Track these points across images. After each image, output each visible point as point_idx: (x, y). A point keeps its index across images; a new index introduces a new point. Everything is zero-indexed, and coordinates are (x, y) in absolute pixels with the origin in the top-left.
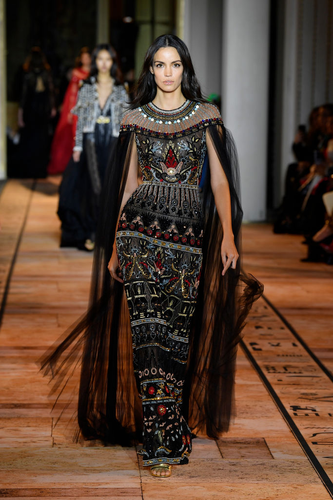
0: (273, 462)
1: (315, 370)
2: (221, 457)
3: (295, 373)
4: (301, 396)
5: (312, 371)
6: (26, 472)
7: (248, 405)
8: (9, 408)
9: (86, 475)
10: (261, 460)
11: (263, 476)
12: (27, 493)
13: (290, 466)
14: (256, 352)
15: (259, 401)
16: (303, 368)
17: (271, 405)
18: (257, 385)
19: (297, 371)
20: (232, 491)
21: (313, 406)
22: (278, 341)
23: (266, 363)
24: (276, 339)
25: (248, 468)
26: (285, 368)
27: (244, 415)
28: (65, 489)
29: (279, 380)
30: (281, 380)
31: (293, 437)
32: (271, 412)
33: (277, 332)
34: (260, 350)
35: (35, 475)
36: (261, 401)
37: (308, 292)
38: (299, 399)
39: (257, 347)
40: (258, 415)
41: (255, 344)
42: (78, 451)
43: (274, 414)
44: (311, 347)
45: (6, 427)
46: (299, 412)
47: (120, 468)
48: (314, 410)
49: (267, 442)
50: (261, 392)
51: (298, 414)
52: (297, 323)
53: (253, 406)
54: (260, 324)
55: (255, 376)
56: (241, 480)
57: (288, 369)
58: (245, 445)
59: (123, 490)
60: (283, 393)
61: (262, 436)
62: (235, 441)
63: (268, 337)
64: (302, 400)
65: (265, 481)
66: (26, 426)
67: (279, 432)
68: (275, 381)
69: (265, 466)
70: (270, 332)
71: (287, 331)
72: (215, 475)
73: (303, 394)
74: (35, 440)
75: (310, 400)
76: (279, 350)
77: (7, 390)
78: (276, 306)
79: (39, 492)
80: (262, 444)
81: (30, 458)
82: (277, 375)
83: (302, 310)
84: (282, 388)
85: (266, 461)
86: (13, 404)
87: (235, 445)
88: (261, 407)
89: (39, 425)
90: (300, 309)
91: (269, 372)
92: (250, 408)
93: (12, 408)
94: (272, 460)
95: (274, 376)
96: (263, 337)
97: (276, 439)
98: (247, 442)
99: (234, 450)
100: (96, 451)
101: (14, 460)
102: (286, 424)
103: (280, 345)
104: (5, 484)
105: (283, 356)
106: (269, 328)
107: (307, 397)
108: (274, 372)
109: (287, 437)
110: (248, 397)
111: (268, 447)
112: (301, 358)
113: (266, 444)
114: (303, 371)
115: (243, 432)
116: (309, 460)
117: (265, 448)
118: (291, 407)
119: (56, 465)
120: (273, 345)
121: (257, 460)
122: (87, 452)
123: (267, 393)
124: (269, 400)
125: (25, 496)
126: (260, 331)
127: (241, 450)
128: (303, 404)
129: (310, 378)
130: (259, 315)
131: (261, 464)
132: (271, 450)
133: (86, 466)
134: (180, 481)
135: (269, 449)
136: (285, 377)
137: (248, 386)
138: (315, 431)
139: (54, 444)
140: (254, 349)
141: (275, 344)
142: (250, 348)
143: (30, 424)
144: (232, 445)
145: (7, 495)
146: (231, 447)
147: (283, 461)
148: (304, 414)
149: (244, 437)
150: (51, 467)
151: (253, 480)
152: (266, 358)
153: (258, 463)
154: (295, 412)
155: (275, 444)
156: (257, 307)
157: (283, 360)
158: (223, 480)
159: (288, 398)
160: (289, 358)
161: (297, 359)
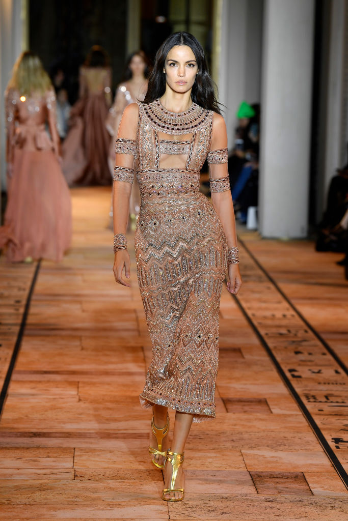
0: (313, 499)
2: (256, 492)
3: (337, 402)
4: (343, 428)
6: (45, 506)
7: (286, 436)
8: (28, 437)
9: (110, 510)
10: (300, 496)
11: (302, 514)
13: (331, 503)
14: (295, 379)
15: (298, 432)
16: (346, 397)
17: (311, 437)
18: (297, 415)
19: (339, 400)
22: (319, 368)
23: (306, 392)
24: (317, 365)
25: (286, 505)
26: (327, 397)
27: (282, 448)
29: (319, 410)
30: (322, 410)
31: (335, 472)
32: (310, 444)
33: (318, 358)
34: (299, 377)
35: (55, 509)
36: (301, 433)
38: (342, 431)
39: (296, 374)
40: (296, 448)
41: (294, 370)
42: (101, 484)
43: (313, 446)
45: (24, 457)
46: (341, 445)
47: (147, 503)
49: (306, 477)
50: (300, 423)
51: (341, 447)
52: (340, 349)
53: (292, 438)
54: (300, 349)
55: (295, 405)
56: (277, 518)
57: (329, 398)
58: (282, 480)
60: (324, 424)
61: (301, 471)
62: (271, 475)
63: (309, 363)
64: (345, 431)
65: (304, 519)
66: (45, 456)
67: (319, 467)
68: (316, 411)
69: (304, 503)
70: (310, 357)
71: (329, 357)
72: (249, 512)
73: (346, 425)
74: (55, 471)
76: (320, 377)
77: (26, 418)
78: (318, 330)
80: (301, 478)
81: (49, 491)
82: (317, 404)
83: (346, 334)
85: (304, 498)
86: (32, 433)
87: (271, 480)
88: (300, 438)
89: (60, 455)
90: (344, 333)
91: (309, 402)
92: (288, 440)
93: (31, 437)
94: (312, 497)
95: (315, 405)
96: (303, 363)
97: (316, 474)
98: (284, 476)
99: (271, 485)
100: (121, 484)
102: (327, 457)
103: (322, 372)
105: (325, 383)
106: (310, 354)
108: (315, 402)
109: (328, 472)
110: (286, 428)
111: (307, 482)
112: (344, 386)
113: (305, 479)
114: (345, 401)
115: (281, 466)
117: (304, 484)
118: (333, 439)
119: (78, 500)
120: (314, 372)
121: (295, 496)
122: (111, 486)
123: (307, 424)
124: (309, 431)
126: (300, 357)
127: (278, 485)
128: (346, 436)
130: (299, 339)
131: (300, 501)
132: (310, 485)
133: (109, 500)
134: (212, 518)
135: (308, 484)
136: (326, 408)
137: (285, 416)
139: (75, 476)
140: (293, 376)
141: (316, 371)
142: (288, 375)
143: (50, 455)
144: (268, 480)
146: (267, 481)
147: (323, 498)
148: (346, 448)
149: (281, 471)
150: (72, 501)
151: (291, 517)
152: (306, 386)
153: (296, 500)
154: (337, 445)
155: (316, 479)
156: (297, 331)
157: (324, 389)
158: (257, 517)
159: (330, 429)
160: (331, 387)
161: (339, 388)
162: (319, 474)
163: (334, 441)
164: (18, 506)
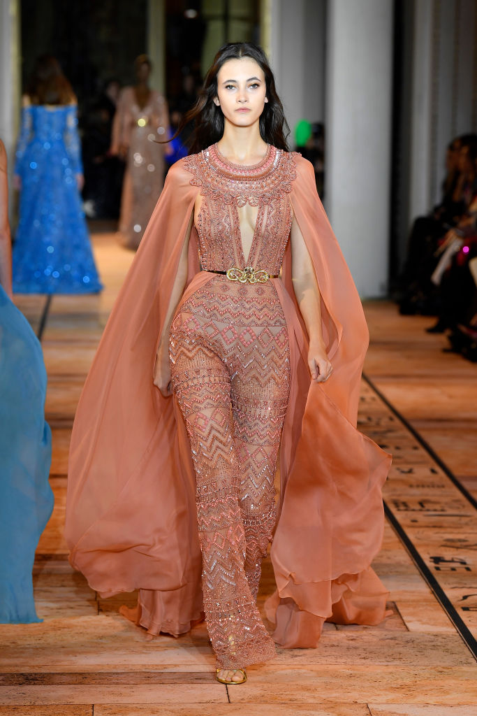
0: (408, 636)
1: (464, 506)
2: (334, 629)
3: (435, 510)
4: (444, 543)
5: (458, 508)
6: (62, 650)
9: (146, 653)
10: (391, 633)
11: (395, 656)
12: (64, 678)
13: (432, 641)
15: (386, 550)
16: (446, 503)
17: (403, 555)
19: (438, 507)
20: (351, 676)
21: (462, 557)
22: (410, 466)
23: (395, 498)
24: (407, 462)
25: (373, 644)
26: (421, 504)
28: (117, 673)
29: (412, 521)
30: (416, 521)
31: (436, 600)
32: (402, 565)
33: (408, 454)
35: (75, 653)
36: (389, 551)
37: (451, 397)
38: (443, 548)
40: (384, 570)
43: (407, 568)
44: (456, 473)
46: (441, 565)
48: (464, 563)
49: (399, 608)
50: (389, 537)
51: (441, 569)
52: (435, 441)
54: (384, 442)
56: (363, 661)
57: (425, 505)
59: (199, 674)
60: (419, 539)
61: (392, 600)
63: (396, 460)
64: (447, 548)
65: (397, 662)
66: (59, 585)
67: (415, 594)
68: (408, 522)
69: (397, 642)
70: (399, 453)
71: (422, 451)
72: (326, 654)
73: (448, 540)
74: (73, 604)
75: (457, 548)
76: (412, 478)
78: (406, 416)
79: (80, 677)
80: (392, 608)
81: (65, 630)
82: (410, 513)
83: (443, 422)
84: (418, 532)
85: (397, 634)
86: (41, 555)
88: (389, 558)
89: (79, 584)
90: (440, 420)
91: (399, 510)
93: (40, 561)
94: (407, 633)
95: (407, 515)
97: (411, 603)
101: (44, 633)
102: (424, 581)
103: (414, 471)
104: (33, 666)
105: (418, 486)
106: (398, 448)
107: (453, 544)
108: (406, 510)
109: (426, 600)
111: (400, 614)
112: (443, 489)
113: (398, 610)
114: (446, 508)
116: (458, 632)
117: (396, 617)
118: (431, 558)
119: (104, 641)
120: (403, 472)
121: (386, 633)
123: (397, 539)
124: (400, 548)
125: (61, 684)
128: (448, 554)
129: (458, 518)
130: (383, 430)
131: (392, 639)
132: (404, 618)
134: (279, 662)
135: (401, 617)
136: (420, 517)
138: (465, 592)
139: (100, 610)
141: (406, 470)
143: (65, 583)
145: (36, 682)
147: (421, 634)
148: (449, 569)
150: (96, 643)
151: (381, 660)
152: (394, 490)
153: (387, 637)
154: (437, 565)
155: (411, 610)
156: (380, 419)
157: (418, 493)
158: (338, 660)
159: (427, 545)
160: (426, 491)
161: (437, 491)
162: (415, 603)
163: (432, 560)
164: (27, 650)
